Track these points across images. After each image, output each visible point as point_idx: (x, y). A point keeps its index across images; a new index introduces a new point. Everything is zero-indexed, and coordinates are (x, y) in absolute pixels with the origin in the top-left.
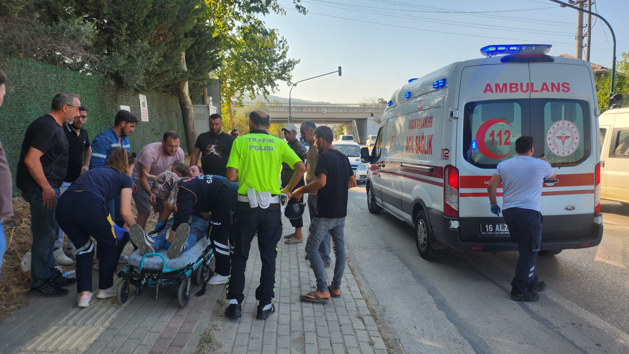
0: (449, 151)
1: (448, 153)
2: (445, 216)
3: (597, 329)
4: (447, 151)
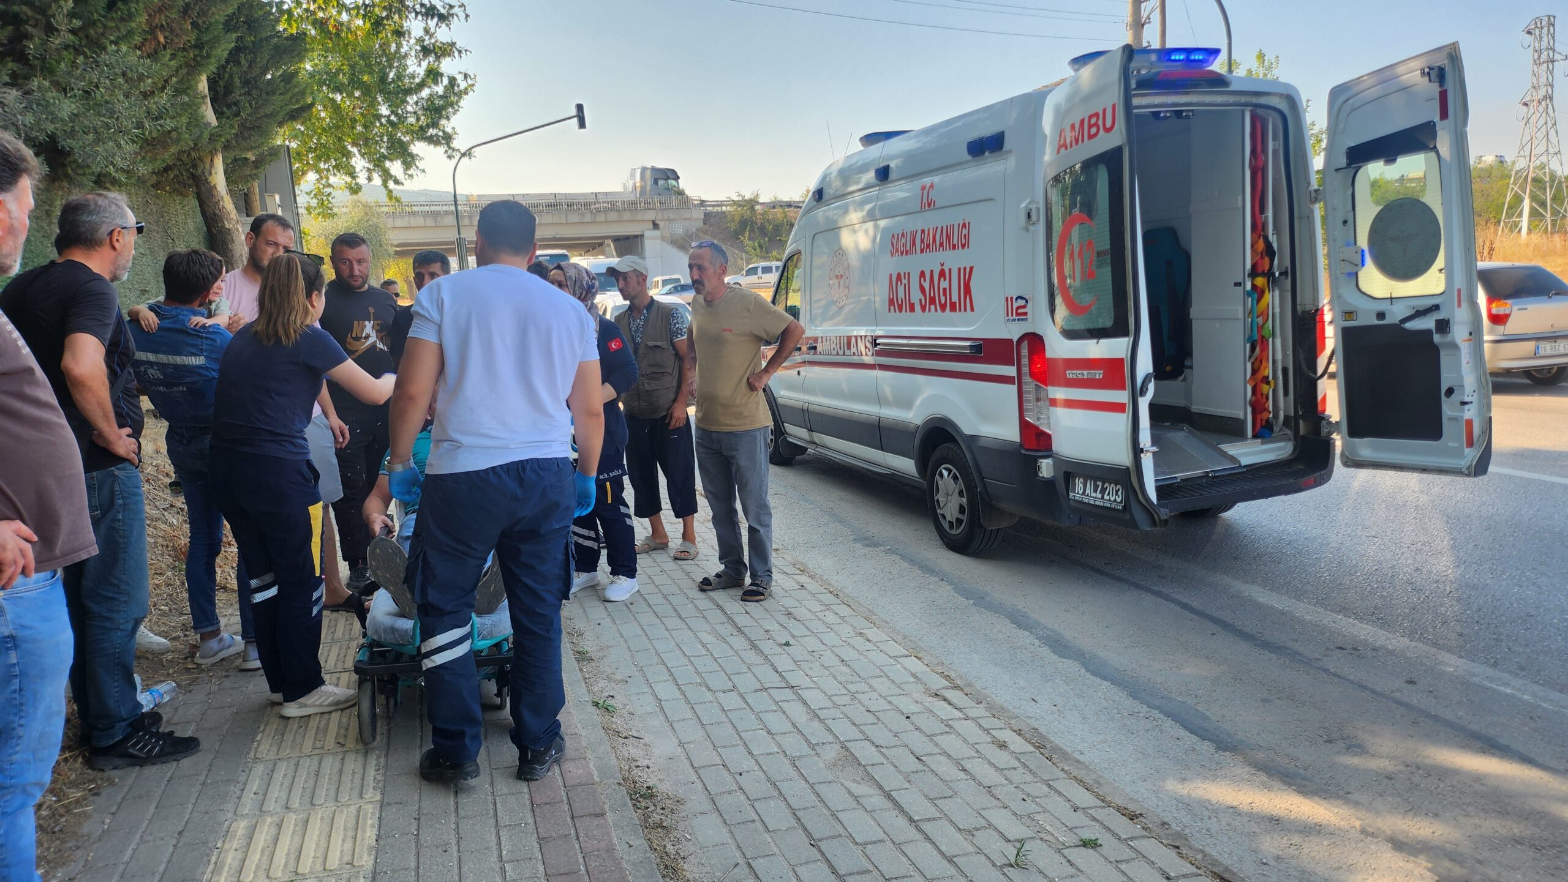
0: (1027, 301)
1: (1024, 307)
2: (1023, 452)
3: (1391, 652)
4: (1021, 302)
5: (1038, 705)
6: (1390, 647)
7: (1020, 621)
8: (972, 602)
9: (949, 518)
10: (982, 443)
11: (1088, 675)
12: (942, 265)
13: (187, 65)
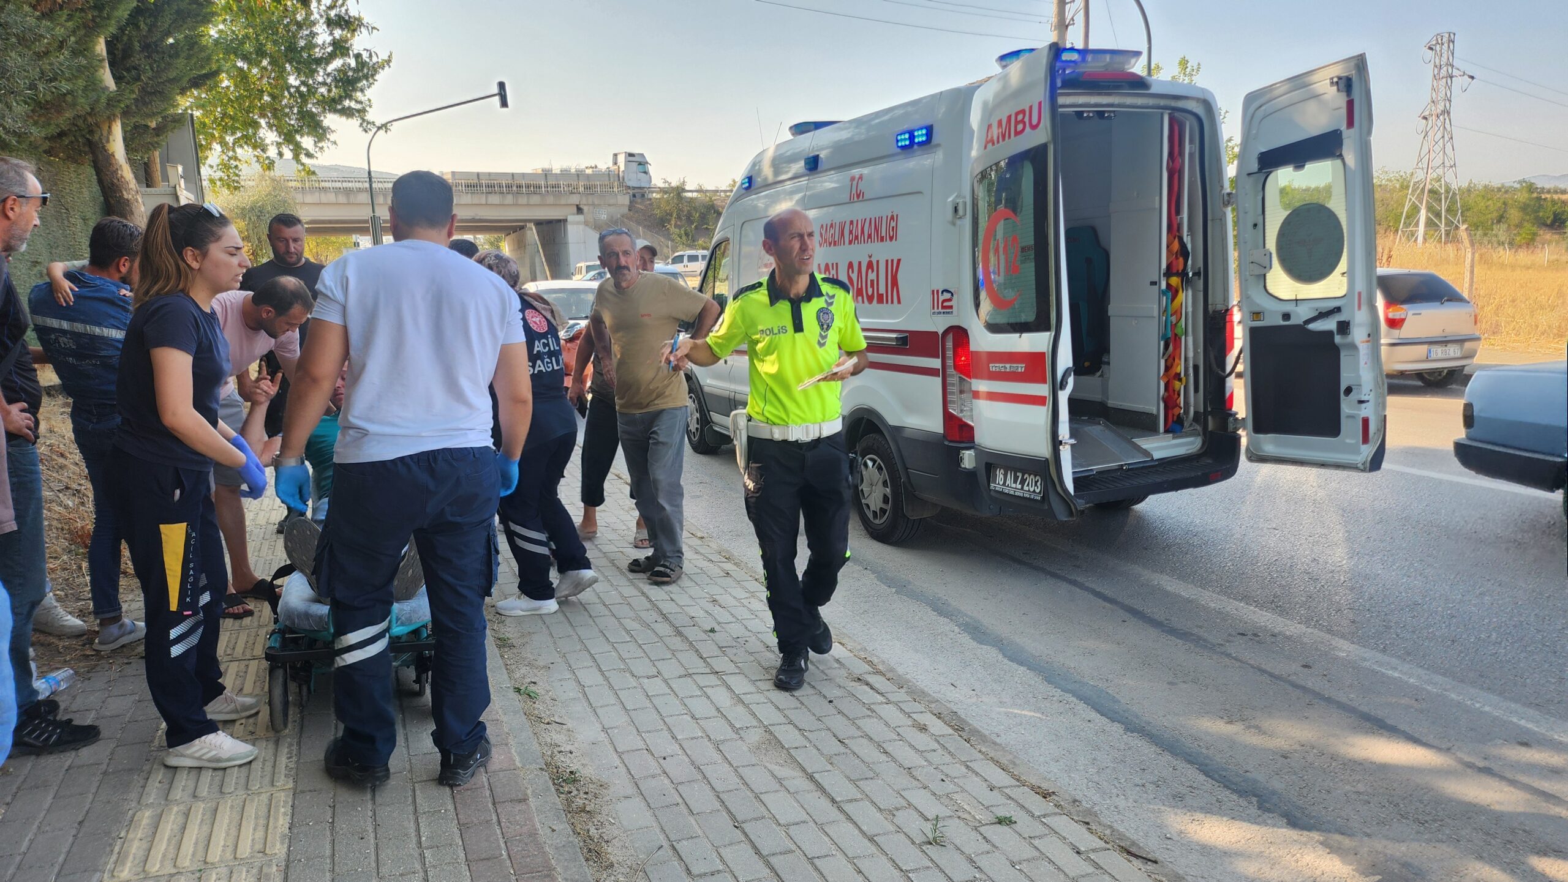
0: (952, 295)
1: (950, 300)
2: (946, 443)
3: (1288, 638)
4: (947, 296)
5: (957, 690)
6: (1288, 633)
7: (941, 609)
8: (894, 590)
9: (873, 508)
10: (906, 434)
11: (1006, 661)
12: (870, 257)
13: (86, 26)
